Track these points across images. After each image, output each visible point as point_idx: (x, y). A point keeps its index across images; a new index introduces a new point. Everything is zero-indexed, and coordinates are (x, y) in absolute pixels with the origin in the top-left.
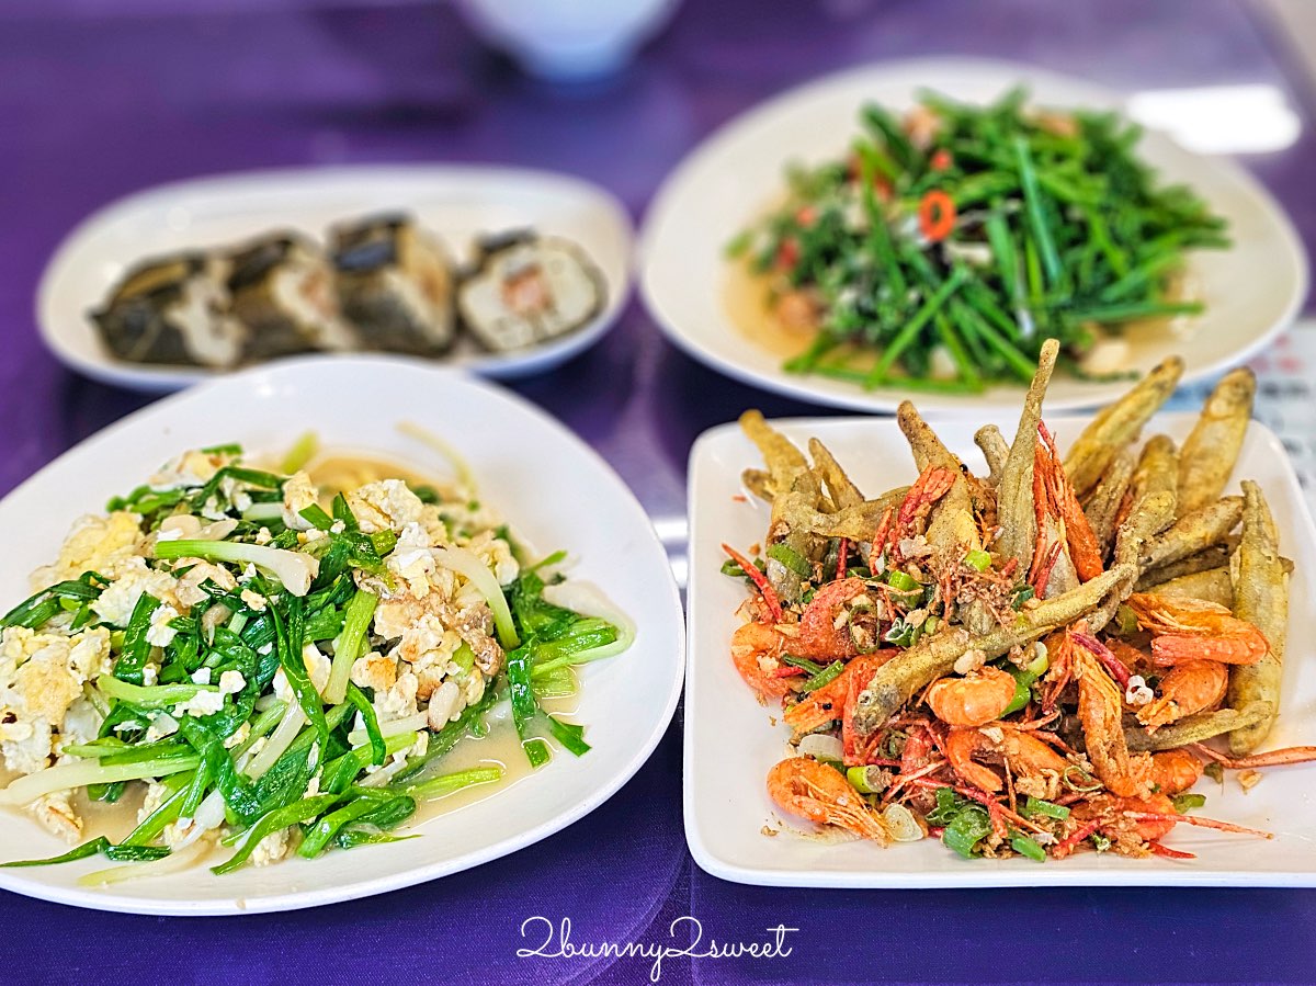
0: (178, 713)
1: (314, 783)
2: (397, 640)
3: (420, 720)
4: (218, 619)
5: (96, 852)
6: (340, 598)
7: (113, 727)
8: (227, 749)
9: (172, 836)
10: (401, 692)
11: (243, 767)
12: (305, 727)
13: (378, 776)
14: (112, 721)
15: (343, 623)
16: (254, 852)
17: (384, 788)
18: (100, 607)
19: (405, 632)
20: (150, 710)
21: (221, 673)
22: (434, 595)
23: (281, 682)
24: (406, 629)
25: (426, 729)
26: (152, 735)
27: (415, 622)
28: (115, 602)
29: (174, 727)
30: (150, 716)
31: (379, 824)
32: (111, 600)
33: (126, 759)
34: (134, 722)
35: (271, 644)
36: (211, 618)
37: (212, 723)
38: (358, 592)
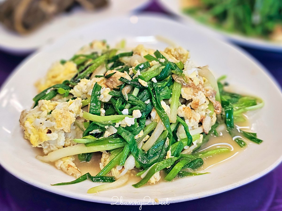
0: (117, 126)
1: (169, 153)
2: (191, 100)
3: (200, 130)
4: (128, 91)
5: (86, 179)
6: (169, 85)
7: (89, 132)
8: (136, 139)
9: (115, 172)
10: (195, 119)
11: (141, 147)
12: (164, 131)
13: (188, 150)
14: (89, 130)
15: (172, 93)
16: (151, 179)
17: (191, 155)
18: (74, 92)
19: (193, 97)
20: (106, 125)
21: (132, 111)
22: (200, 85)
23: (154, 114)
24: (193, 96)
25: (202, 133)
26: (107, 134)
27: (196, 94)
28: (81, 90)
29: (115, 131)
30: (106, 127)
31: (193, 168)
32: (79, 89)
33: (96, 144)
34: (98, 130)
35: (149, 100)
36: (126, 90)
37: (130, 129)
38: (174, 82)
